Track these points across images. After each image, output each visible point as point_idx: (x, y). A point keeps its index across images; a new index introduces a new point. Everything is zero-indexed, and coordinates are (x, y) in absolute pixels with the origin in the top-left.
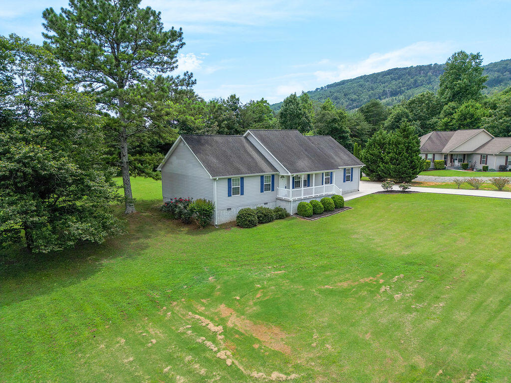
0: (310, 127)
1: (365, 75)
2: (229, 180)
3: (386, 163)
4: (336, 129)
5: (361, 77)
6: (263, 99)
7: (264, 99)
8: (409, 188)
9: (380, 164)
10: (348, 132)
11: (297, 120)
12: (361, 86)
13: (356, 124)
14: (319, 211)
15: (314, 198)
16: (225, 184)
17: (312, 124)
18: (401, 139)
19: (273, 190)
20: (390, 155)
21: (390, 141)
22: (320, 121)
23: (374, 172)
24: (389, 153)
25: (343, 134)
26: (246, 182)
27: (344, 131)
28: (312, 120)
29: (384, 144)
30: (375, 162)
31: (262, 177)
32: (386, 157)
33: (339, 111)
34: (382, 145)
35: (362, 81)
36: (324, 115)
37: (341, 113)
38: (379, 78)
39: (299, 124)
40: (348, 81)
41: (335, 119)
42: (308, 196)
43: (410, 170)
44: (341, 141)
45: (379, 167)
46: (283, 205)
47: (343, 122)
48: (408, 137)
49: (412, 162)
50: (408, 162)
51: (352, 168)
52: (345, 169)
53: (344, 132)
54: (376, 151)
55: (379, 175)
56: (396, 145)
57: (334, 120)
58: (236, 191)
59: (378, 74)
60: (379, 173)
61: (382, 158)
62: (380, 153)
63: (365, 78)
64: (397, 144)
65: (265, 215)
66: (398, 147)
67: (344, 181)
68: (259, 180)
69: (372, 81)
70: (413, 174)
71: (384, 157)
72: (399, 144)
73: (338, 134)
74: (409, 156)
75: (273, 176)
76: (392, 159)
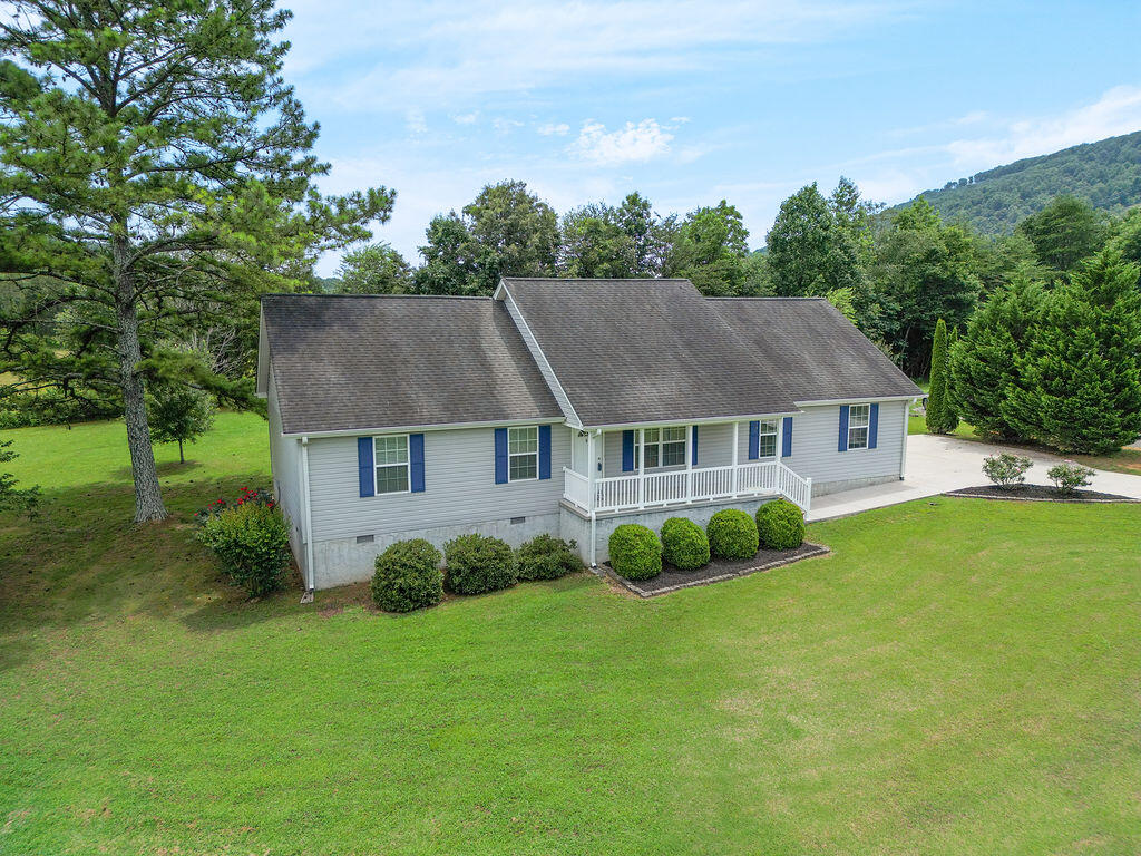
0: (853, 274)
1: (1085, 145)
2: (365, 442)
3: (1027, 388)
4: (936, 279)
5: (1073, 150)
6: (724, 203)
7: (728, 205)
8: (1085, 484)
9: (1008, 391)
10: (973, 288)
11: (817, 258)
12: (1071, 172)
13: (1000, 264)
14: (687, 560)
15: (689, 508)
16: (349, 457)
17: (858, 268)
18: (1081, 307)
19: (546, 475)
20: (1044, 360)
21: (1047, 313)
22: (889, 258)
23: (990, 414)
24: (1041, 353)
25: (960, 295)
26: (432, 449)
27: (962, 285)
28: (859, 257)
29: (1027, 322)
30: (991, 383)
31: (500, 433)
32: (1029, 367)
33: (947, 230)
34: (1018, 328)
35: (1074, 161)
36: (901, 241)
37: (955, 236)
38: (1125, 149)
39: (821, 266)
40: (1033, 161)
41: (934, 252)
42: (665, 502)
43: (1116, 417)
44: (951, 312)
45: (1005, 398)
46: (570, 530)
47: (958, 260)
48: (1110, 302)
49: (1119, 387)
50: (1105, 388)
51: (875, 407)
52: (844, 409)
53: (962, 288)
54: (996, 348)
55: (1003, 424)
56: (1065, 327)
57: (932, 256)
58: (392, 481)
59: (1123, 139)
60: (1005, 417)
61: (1015, 373)
62: (1010, 352)
63: (1083, 151)
64: (1071, 322)
65: (474, 570)
66: (1073, 335)
67: (842, 448)
68: (489, 442)
69: (1103, 156)
70: (1126, 427)
71: (1023, 365)
72: (1077, 324)
73: (943, 294)
74: (1110, 367)
75: (545, 431)
76: (1047, 376)
